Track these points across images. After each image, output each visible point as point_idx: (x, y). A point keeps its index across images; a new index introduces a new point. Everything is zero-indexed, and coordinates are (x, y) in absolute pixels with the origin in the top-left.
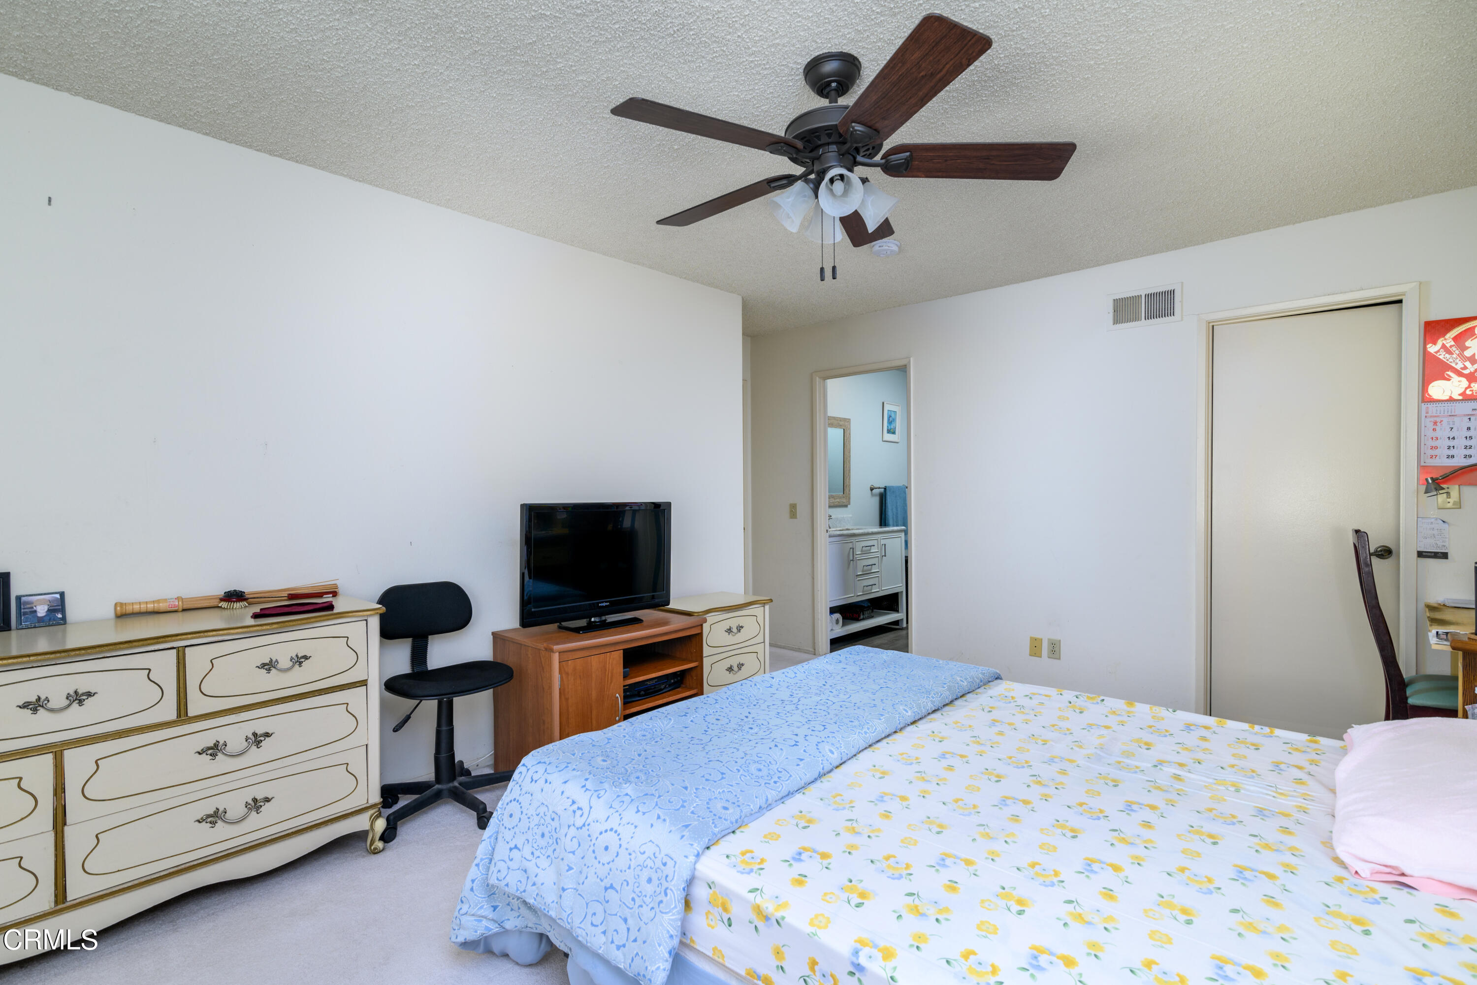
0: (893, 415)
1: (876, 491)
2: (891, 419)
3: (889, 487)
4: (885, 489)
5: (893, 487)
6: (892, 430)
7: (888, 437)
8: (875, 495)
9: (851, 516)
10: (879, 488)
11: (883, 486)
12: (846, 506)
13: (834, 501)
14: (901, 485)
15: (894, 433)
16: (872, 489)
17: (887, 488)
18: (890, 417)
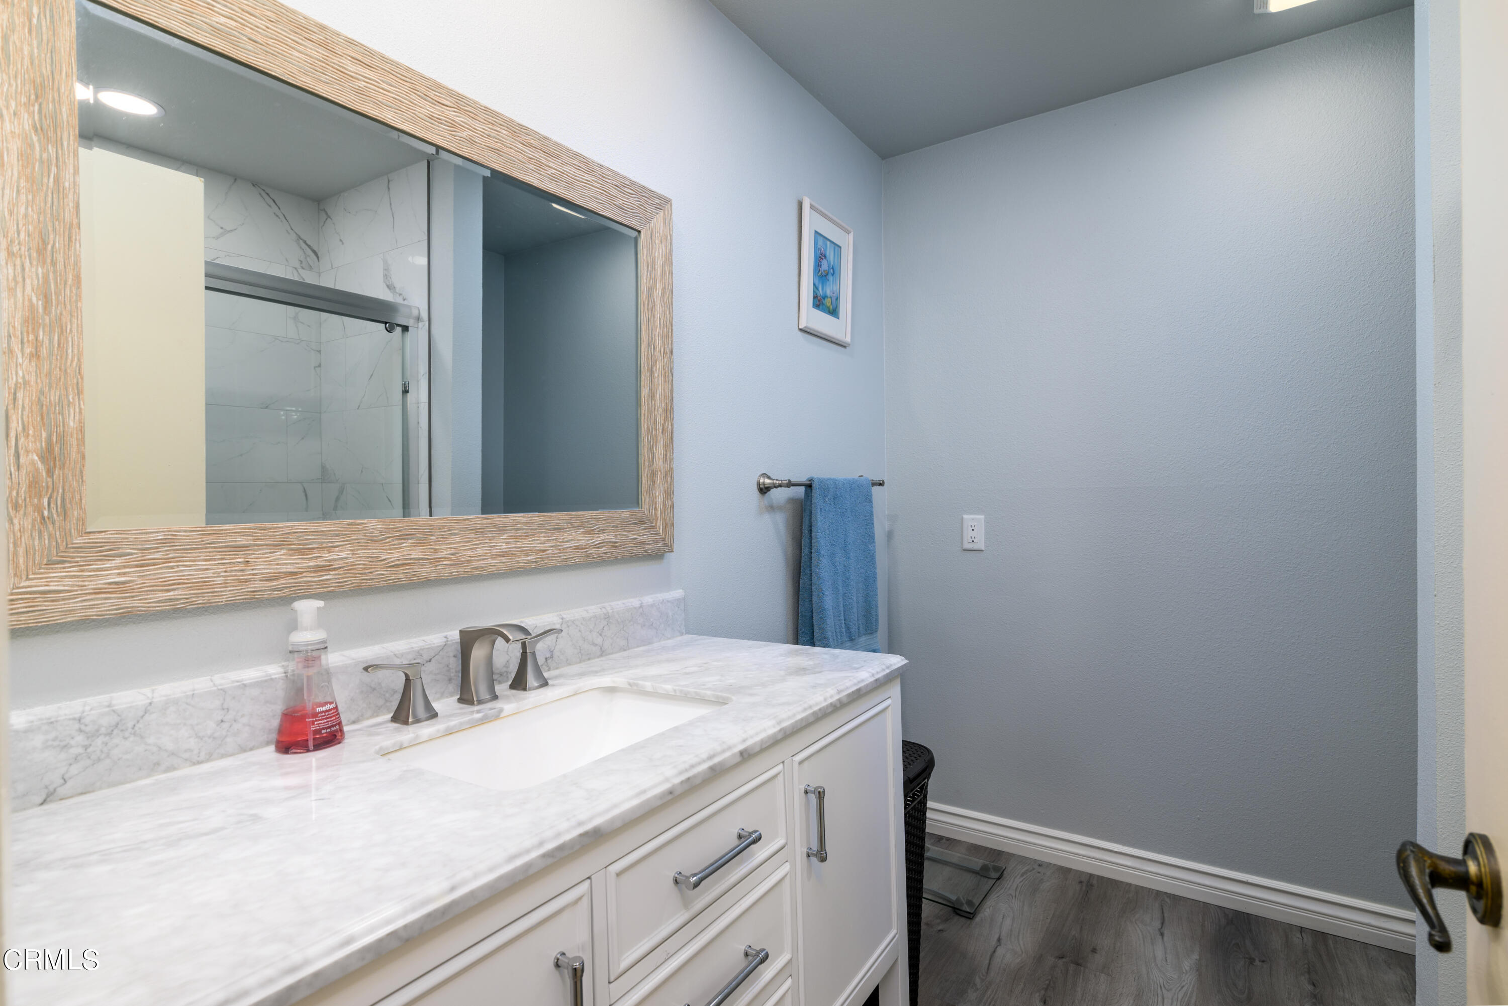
0: (830, 254)
1: (779, 495)
2: (825, 266)
3: (821, 481)
4: (809, 486)
5: (835, 482)
6: (827, 302)
7: (821, 321)
8: (771, 508)
9: (678, 593)
10: (790, 484)
11: (803, 479)
12: (657, 556)
13: (583, 540)
14: (854, 475)
15: (834, 312)
16: (764, 490)
17: (815, 486)
18: (820, 257)
